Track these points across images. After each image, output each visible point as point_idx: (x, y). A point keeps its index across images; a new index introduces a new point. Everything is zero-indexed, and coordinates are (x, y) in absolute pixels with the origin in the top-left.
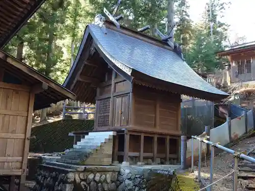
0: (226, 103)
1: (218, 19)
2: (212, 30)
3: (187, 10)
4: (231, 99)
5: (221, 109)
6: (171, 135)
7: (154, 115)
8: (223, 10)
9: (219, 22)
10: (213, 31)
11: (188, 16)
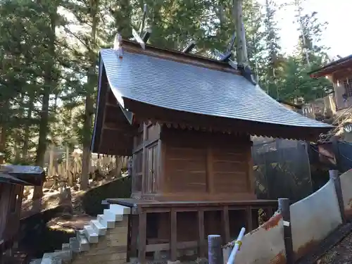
0: (331, 140)
1: (314, 43)
2: (308, 56)
3: (277, 42)
4: (338, 134)
5: (322, 151)
6: (230, 205)
7: (204, 172)
8: (319, 33)
9: (315, 47)
10: (309, 58)
11: (280, 48)
